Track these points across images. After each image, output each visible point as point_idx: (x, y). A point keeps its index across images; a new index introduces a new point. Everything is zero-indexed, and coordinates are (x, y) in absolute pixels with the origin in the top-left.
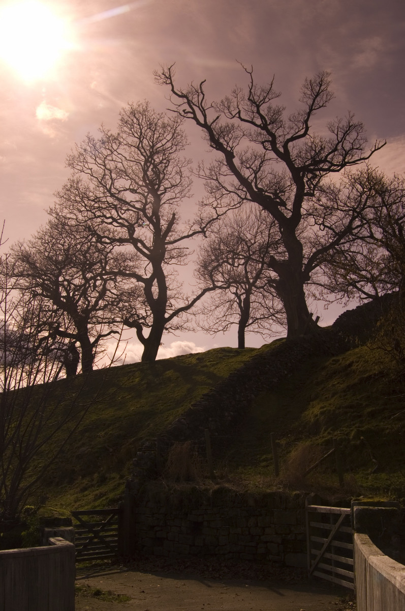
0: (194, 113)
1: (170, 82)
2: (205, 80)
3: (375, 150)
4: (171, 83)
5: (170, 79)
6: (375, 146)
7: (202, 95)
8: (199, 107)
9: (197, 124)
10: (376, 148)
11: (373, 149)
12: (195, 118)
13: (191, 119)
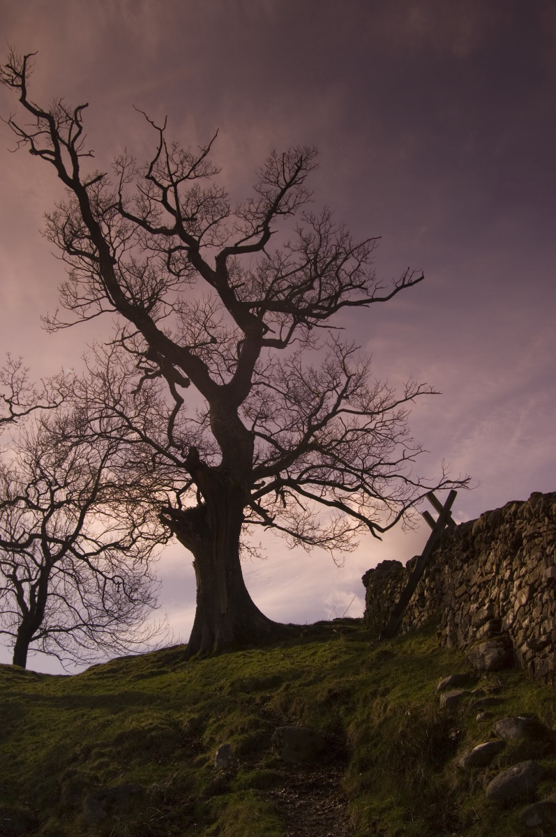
0: (57, 153)
1: (20, 83)
2: (87, 105)
3: (404, 286)
4: (23, 87)
5: (23, 77)
6: (404, 279)
7: (78, 129)
8: (68, 146)
9: (59, 176)
10: (406, 283)
11: (400, 284)
12: (58, 163)
13: (49, 162)
